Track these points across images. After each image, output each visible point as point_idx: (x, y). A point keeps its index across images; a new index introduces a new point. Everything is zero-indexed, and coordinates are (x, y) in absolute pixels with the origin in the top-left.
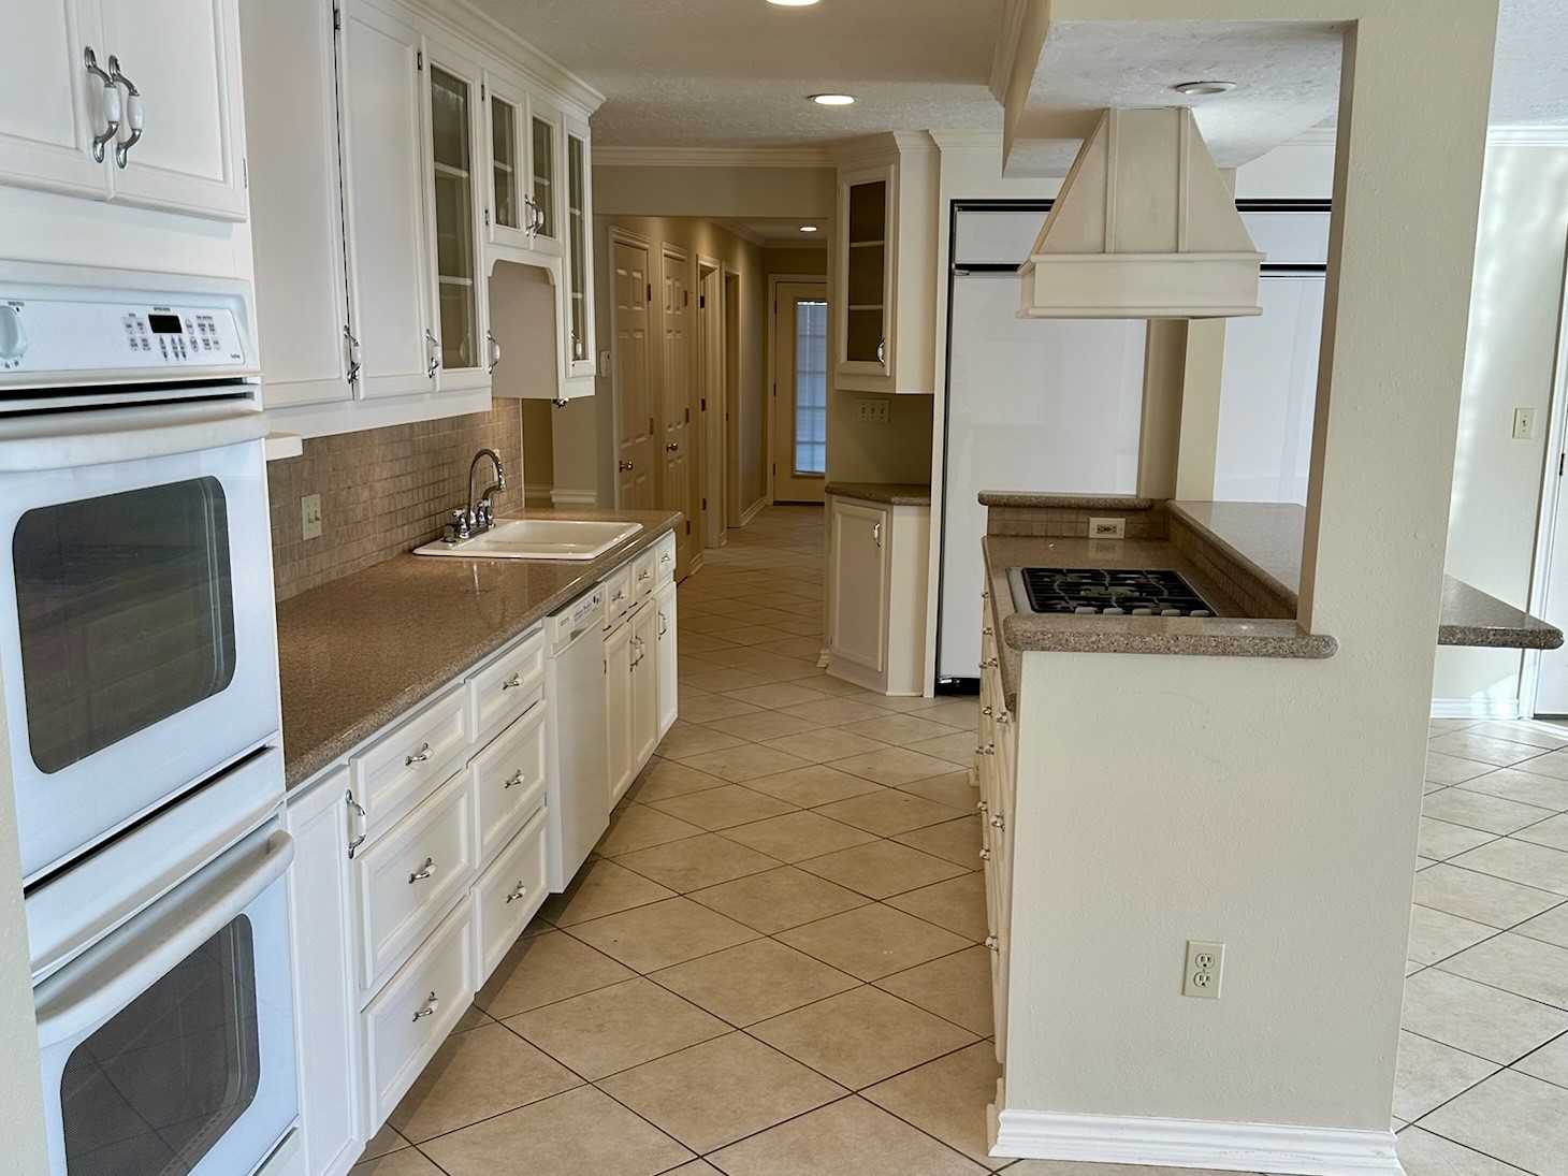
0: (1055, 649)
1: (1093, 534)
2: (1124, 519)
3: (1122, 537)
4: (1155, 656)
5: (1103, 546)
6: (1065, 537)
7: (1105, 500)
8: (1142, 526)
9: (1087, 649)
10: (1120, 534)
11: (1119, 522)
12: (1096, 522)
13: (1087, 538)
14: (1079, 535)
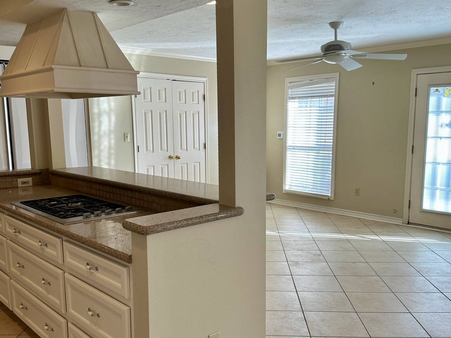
0: (162, 231)
1: (20, 185)
2: (31, 178)
3: (32, 185)
4: (196, 225)
5: (24, 189)
6: (8, 188)
7: (23, 171)
8: (38, 180)
9: (173, 229)
10: (31, 184)
11: (30, 179)
12: (20, 180)
13: (18, 187)
14: (14, 186)
